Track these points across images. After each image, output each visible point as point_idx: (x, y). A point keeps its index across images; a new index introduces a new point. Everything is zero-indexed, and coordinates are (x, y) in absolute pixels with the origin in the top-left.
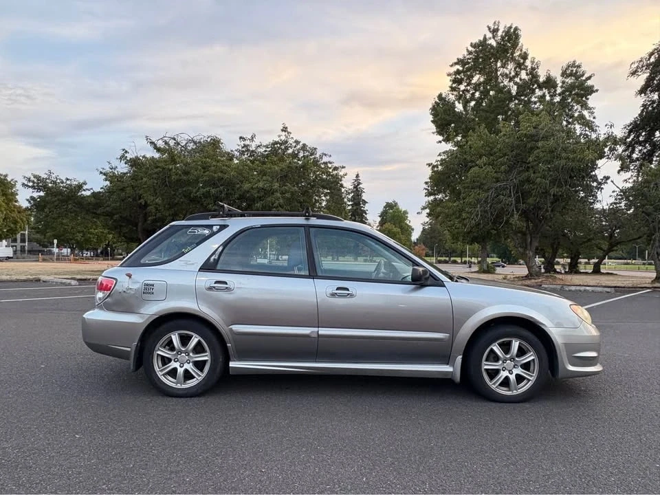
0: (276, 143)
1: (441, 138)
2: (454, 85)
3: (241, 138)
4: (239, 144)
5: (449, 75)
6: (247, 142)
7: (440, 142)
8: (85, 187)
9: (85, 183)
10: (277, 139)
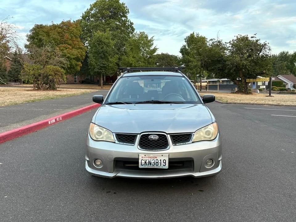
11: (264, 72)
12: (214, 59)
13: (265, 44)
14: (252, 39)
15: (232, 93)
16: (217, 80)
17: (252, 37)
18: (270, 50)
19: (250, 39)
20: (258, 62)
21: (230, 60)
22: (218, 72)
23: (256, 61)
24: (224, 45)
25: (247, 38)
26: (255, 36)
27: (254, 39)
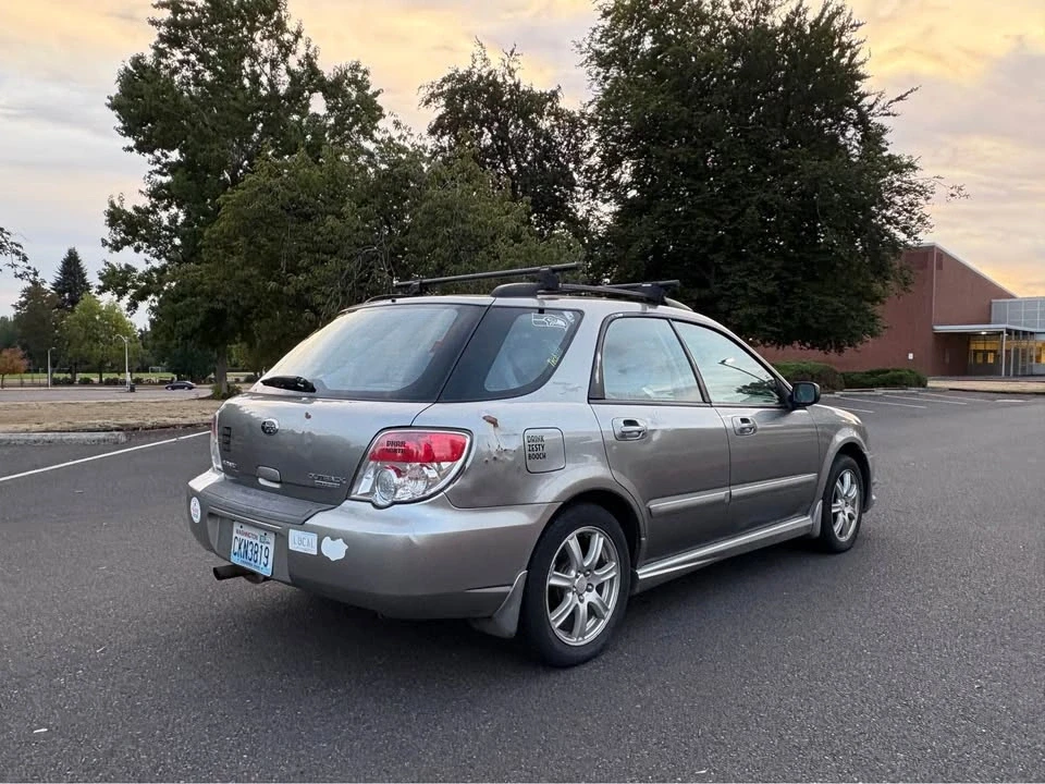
1: (131, 142)
2: (161, 46)
5: (154, 23)
7: (130, 149)
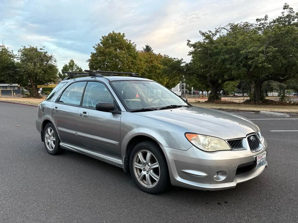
0: (281, 18)
3: (257, 20)
4: (256, 24)
6: (263, 22)
8: (182, 61)
9: (182, 60)
10: (281, 15)
11: (52, 79)
12: (4, 65)
13: (51, 57)
14: (41, 51)
15: (23, 97)
16: (8, 85)
17: (40, 49)
18: (55, 61)
19: (39, 50)
20: (47, 71)
21: (23, 67)
22: (8, 78)
23: (45, 70)
24: (11, 53)
25: (36, 49)
26: (43, 48)
27: (42, 51)
